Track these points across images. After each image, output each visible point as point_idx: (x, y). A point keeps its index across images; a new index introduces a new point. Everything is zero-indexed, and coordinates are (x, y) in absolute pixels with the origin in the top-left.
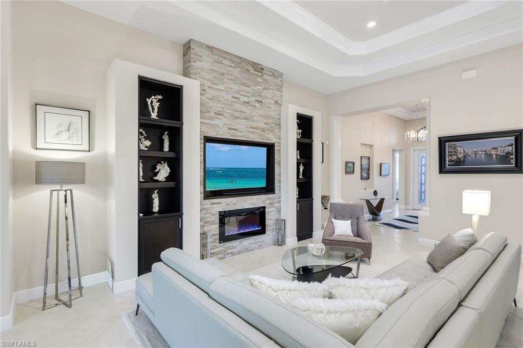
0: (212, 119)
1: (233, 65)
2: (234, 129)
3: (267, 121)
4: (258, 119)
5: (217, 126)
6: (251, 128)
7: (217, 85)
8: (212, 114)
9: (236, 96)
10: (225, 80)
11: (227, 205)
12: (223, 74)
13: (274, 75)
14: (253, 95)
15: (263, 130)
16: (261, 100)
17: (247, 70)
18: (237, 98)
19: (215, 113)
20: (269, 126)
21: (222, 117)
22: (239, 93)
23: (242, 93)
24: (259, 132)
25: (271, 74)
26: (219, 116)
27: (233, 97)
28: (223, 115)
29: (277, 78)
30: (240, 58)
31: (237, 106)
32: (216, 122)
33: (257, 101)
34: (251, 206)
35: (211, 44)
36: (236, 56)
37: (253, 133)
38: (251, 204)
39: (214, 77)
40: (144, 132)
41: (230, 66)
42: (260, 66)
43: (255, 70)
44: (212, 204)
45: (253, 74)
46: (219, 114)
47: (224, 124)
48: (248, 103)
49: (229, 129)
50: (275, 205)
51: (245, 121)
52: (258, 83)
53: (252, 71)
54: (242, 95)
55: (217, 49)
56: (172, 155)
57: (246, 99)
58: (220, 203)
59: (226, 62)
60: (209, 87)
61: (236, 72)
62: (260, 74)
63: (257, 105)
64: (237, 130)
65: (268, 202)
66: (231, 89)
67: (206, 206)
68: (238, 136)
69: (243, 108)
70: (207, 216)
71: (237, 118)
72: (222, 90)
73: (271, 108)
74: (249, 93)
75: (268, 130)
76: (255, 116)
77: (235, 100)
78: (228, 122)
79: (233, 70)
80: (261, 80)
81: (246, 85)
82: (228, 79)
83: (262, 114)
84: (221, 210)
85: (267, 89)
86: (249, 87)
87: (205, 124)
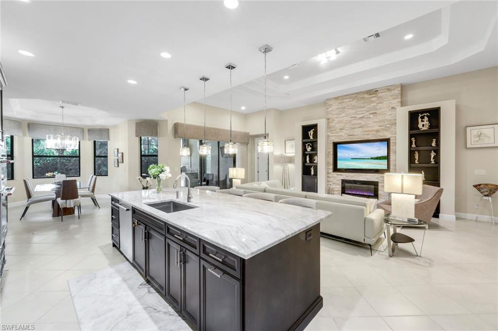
0: (337, 133)
1: (351, 100)
3: (383, 123)
4: (373, 125)
5: (341, 135)
6: (365, 132)
7: (341, 115)
8: (338, 130)
9: (353, 116)
10: (346, 110)
11: (346, 176)
12: (344, 108)
13: (389, 90)
14: (367, 111)
15: (378, 131)
16: (375, 112)
17: (362, 98)
18: (354, 117)
20: (384, 127)
22: (356, 113)
23: (358, 113)
24: (374, 133)
25: (386, 90)
27: (351, 118)
28: (344, 129)
30: (356, 93)
35: (336, 96)
36: (353, 94)
37: (368, 134)
41: (349, 101)
42: (374, 90)
43: (370, 95)
44: (337, 175)
45: (368, 98)
46: (341, 129)
47: (345, 134)
48: (363, 117)
49: (349, 136)
51: (360, 129)
53: (366, 96)
57: (361, 116)
58: (342, 175)
59: (345, 101)
60: (336, 118)
61: (354, 103)
62: (374, 95)
63: (371, 116)
64: (354, 135)
66: (350, 114)
67: (334, 176)
68: (354, 139)
69: (359, 121)
71: (354, 128)
72: (344, 117)
73: (386, 114)
74: (364, 111)
75: (382, 130)
76: (369, 124)
77: (353, 119)
78: (348, 132)
79: (351, 102)
80: (376, 99)
81: (361, 107)
82: (348, 109)
83: (376, 120)
84: (343, 179)
85: (382, 103)
86: (364, 107)
87: (334, 136)
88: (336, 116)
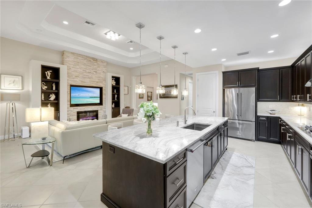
1: (83, 59)
2: (84, 82)
3: (99, 79)
4: (95, 78)
5: (76, 81)
6: (92, 81)
7: (76, 66)
8: (74, 77)
9: (85, 70)
10: (80, 65)
11: (80, 109)
12: (78, 62)
13: (102, 62)
14: (92, 70)
15: (97, 82)
16: (96, 71)
17: (90, 60)
18: (85, 71)
19: (75, 76)
20: (100, 81)
21: (78, 78)
23: (87, 69)
24: (96, 83)
25: (101, 61)
26: (77, 78)
28: (78, 77)
29: (104, 63)
30: (86, 56)
31: (85, 74)
32: (75, 80)
33: (94, 72)
34: (92, 110)
35: (73, 52)
36: (84, 56)
37: (93, 83)
38: (91, 109)
39: (75, 64)
40: (44, 83)
42: (96, 59)
43: (94, 60)
44: (73, 109)
46: (77, 77)
47: (79, 80)
48: (90, 72)
49: (81, 82)
50: (103, 110)
51: (89, 79)
52: (95, 65)
53: (92, 61)
54: (87, 70)
55: (76, 53)
56: (56, 91)
57: (89, 71)
58: (77, 108)
59: (79, 58)
60: (72, 67)
61: (85, 61)
62: (96, 62)
63: (95, 73)
65: (100, 108)
66: (82, 67)
67: (71, 109)
68: (85, 84)
69: (88, 74)
70: (71, 113)
71: (85, 78)
72: (78, 68)
73: (101, 74)
75: (100, 82)
76: (93, 77)
77: (84, 71)
78: (81, 80)
79: (83, 61)
80: (96, 64)
81: (89, 66)
82: (81, 64)
83: (97, 76)
84: (78, 111)
85: (99, 67)
86: (91, 67)
87: (71, 80)
88: (72, 66)
